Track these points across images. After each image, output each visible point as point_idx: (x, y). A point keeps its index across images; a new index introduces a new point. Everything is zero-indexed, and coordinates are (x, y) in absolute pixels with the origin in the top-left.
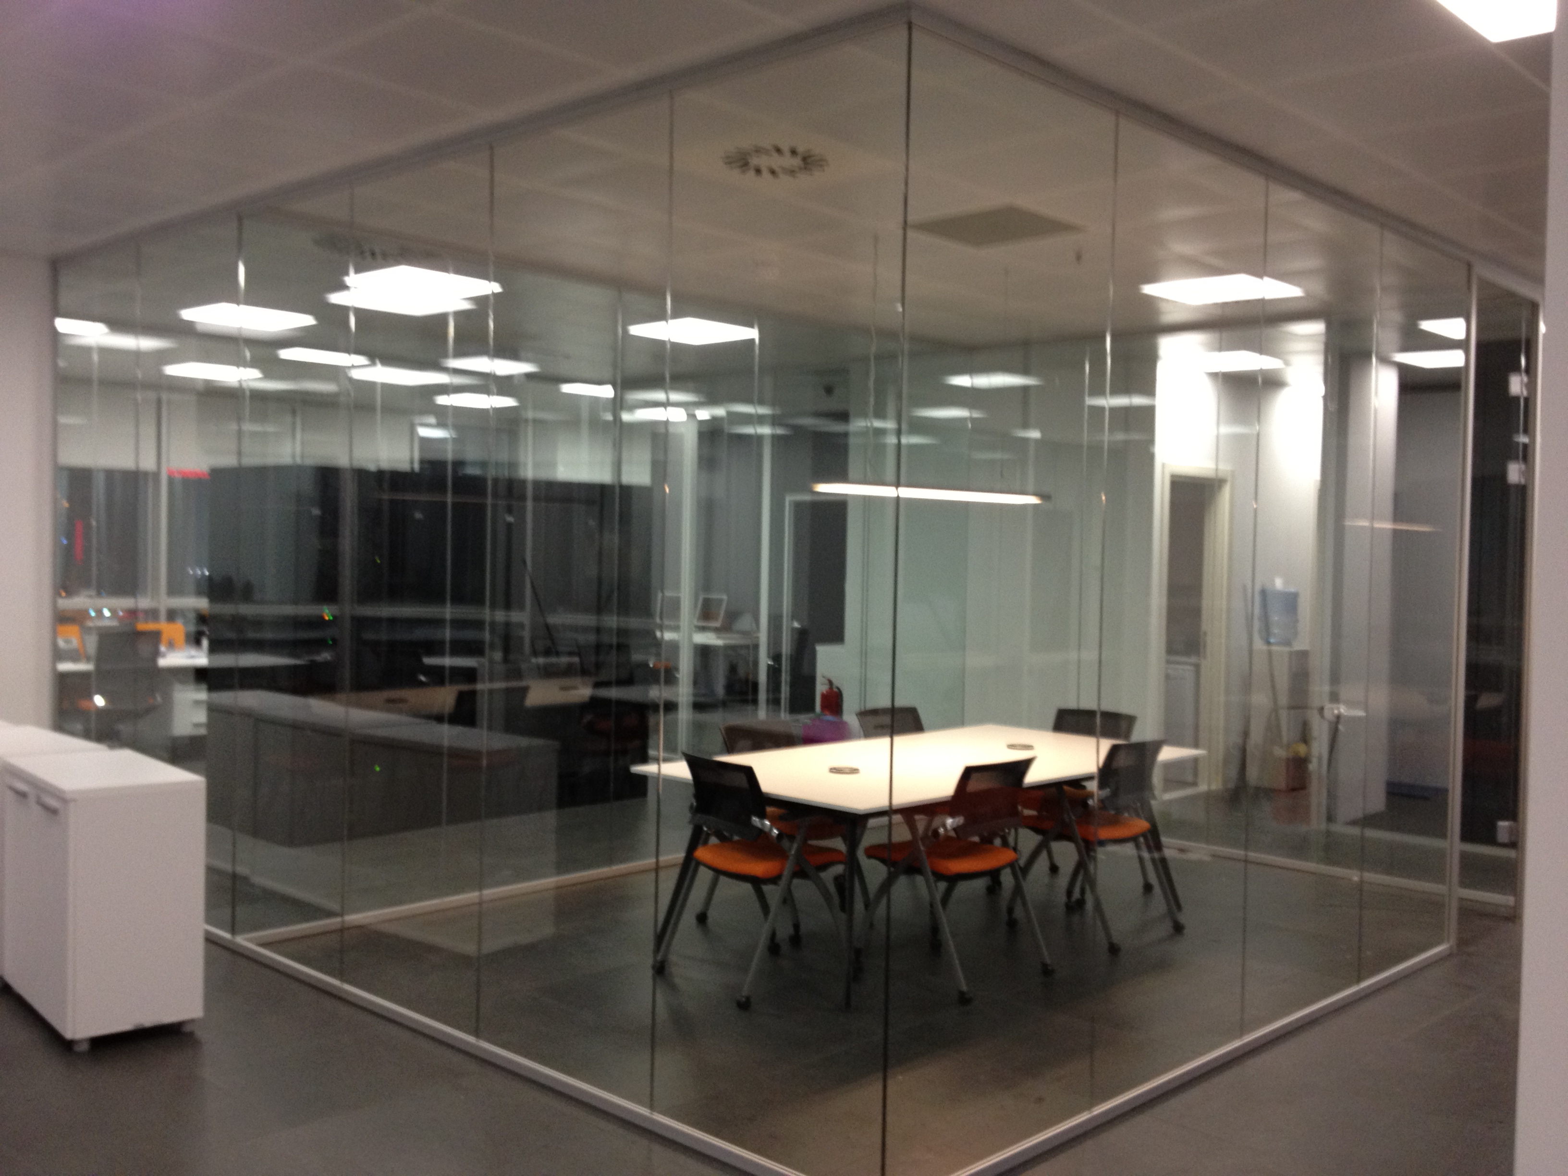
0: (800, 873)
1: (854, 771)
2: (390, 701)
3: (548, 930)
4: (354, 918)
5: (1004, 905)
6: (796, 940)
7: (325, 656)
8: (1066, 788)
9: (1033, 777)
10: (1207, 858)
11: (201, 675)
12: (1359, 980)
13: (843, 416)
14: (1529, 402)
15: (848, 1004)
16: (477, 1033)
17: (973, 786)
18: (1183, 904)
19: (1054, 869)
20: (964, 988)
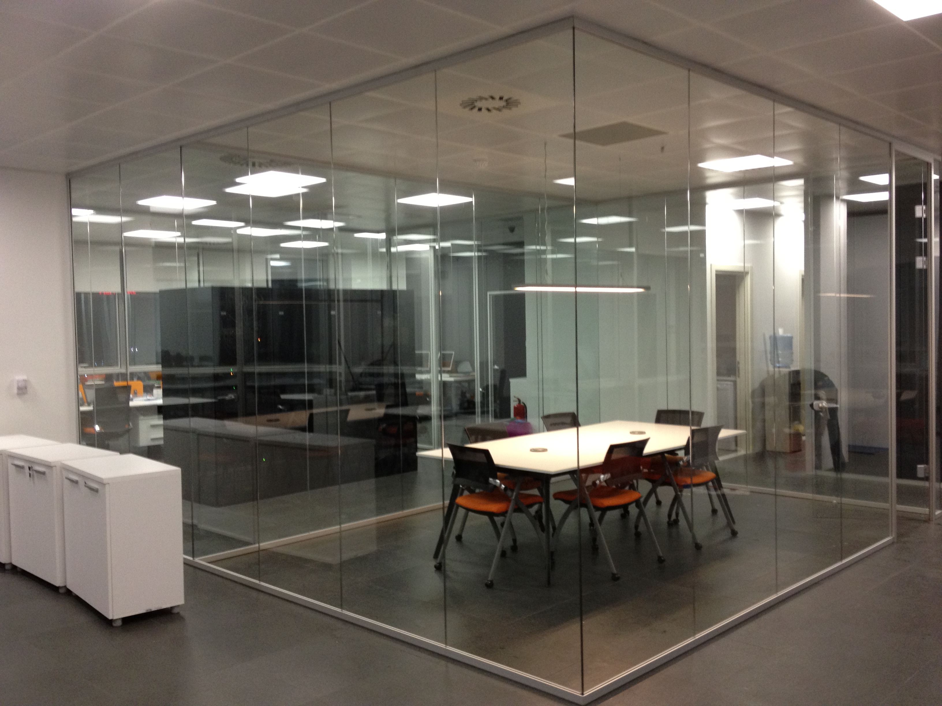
0: (518, 510)
1: (545, 450)
2: (270, 421)
3: (373, 548)
4: (264, 545)
5: (632, 524)
6: (514, 548)
7: (231, 396)
8: (666, 455)
9: (648, 449)
10: (748, 493)
11: (160, 410)
12: (841, 559)
13: (521, 244)
14: (927, 220)
15: (549, 582)
16: (341, 607)
17: (615, 456)
18: (736, 520)
19: (659, 503)
20: (615, 571)
